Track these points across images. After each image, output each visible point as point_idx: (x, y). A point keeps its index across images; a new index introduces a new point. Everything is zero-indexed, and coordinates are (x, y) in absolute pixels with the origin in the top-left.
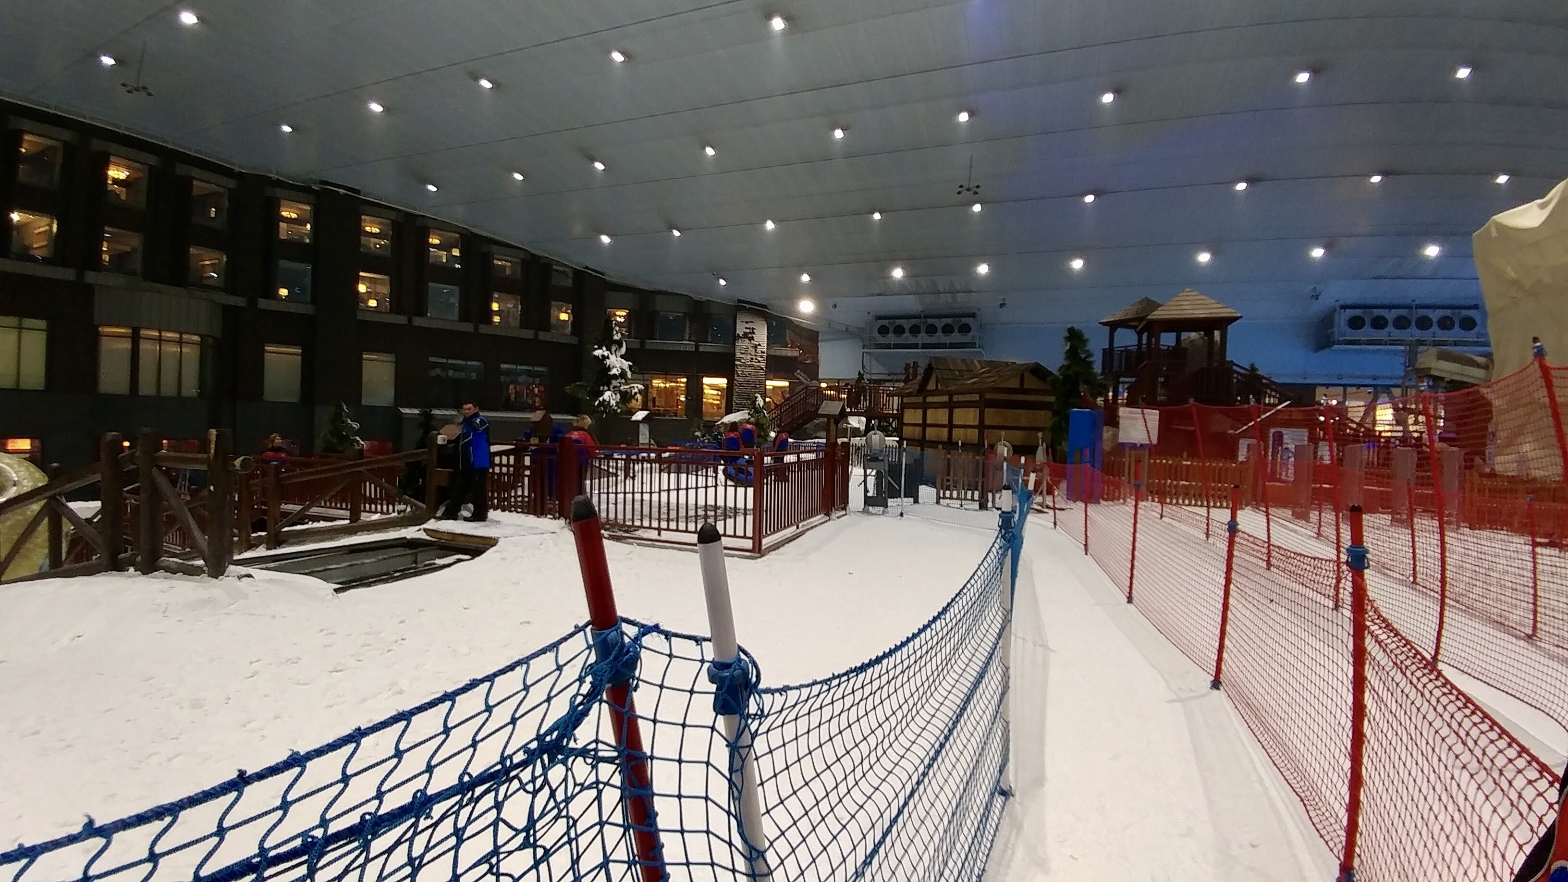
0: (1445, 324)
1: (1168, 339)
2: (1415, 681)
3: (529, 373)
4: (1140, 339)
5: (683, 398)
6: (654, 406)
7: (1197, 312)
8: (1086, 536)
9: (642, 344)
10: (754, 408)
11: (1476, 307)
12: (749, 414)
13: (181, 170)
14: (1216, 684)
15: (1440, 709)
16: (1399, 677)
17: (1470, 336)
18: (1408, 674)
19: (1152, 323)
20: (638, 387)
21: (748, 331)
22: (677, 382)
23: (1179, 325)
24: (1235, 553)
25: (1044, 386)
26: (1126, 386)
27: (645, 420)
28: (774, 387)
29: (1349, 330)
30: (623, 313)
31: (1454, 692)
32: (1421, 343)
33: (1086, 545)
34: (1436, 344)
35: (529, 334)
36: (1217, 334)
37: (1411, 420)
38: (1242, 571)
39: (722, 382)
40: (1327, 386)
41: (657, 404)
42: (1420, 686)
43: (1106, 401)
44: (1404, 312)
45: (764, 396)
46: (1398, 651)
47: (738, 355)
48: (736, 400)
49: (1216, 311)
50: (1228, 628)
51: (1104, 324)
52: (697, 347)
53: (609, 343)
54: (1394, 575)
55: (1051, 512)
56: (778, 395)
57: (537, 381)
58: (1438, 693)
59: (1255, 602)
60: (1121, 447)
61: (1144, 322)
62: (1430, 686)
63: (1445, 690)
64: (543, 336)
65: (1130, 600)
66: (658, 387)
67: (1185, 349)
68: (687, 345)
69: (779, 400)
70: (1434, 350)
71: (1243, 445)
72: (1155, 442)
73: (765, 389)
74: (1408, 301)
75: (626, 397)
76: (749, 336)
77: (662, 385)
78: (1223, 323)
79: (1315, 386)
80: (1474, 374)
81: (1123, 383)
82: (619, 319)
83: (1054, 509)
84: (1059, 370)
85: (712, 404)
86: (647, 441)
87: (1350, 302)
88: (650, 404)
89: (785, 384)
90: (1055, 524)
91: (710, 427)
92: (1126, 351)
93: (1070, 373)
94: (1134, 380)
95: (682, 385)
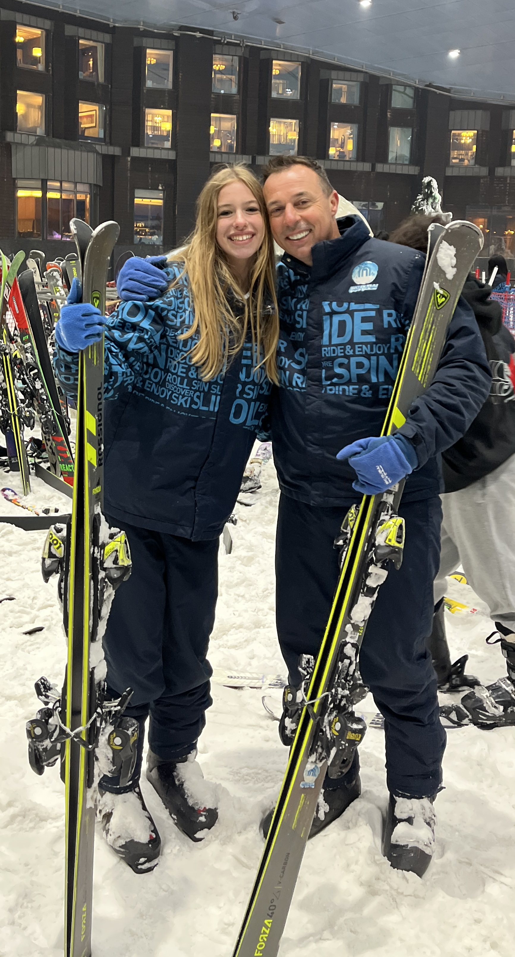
13: (70, 30)
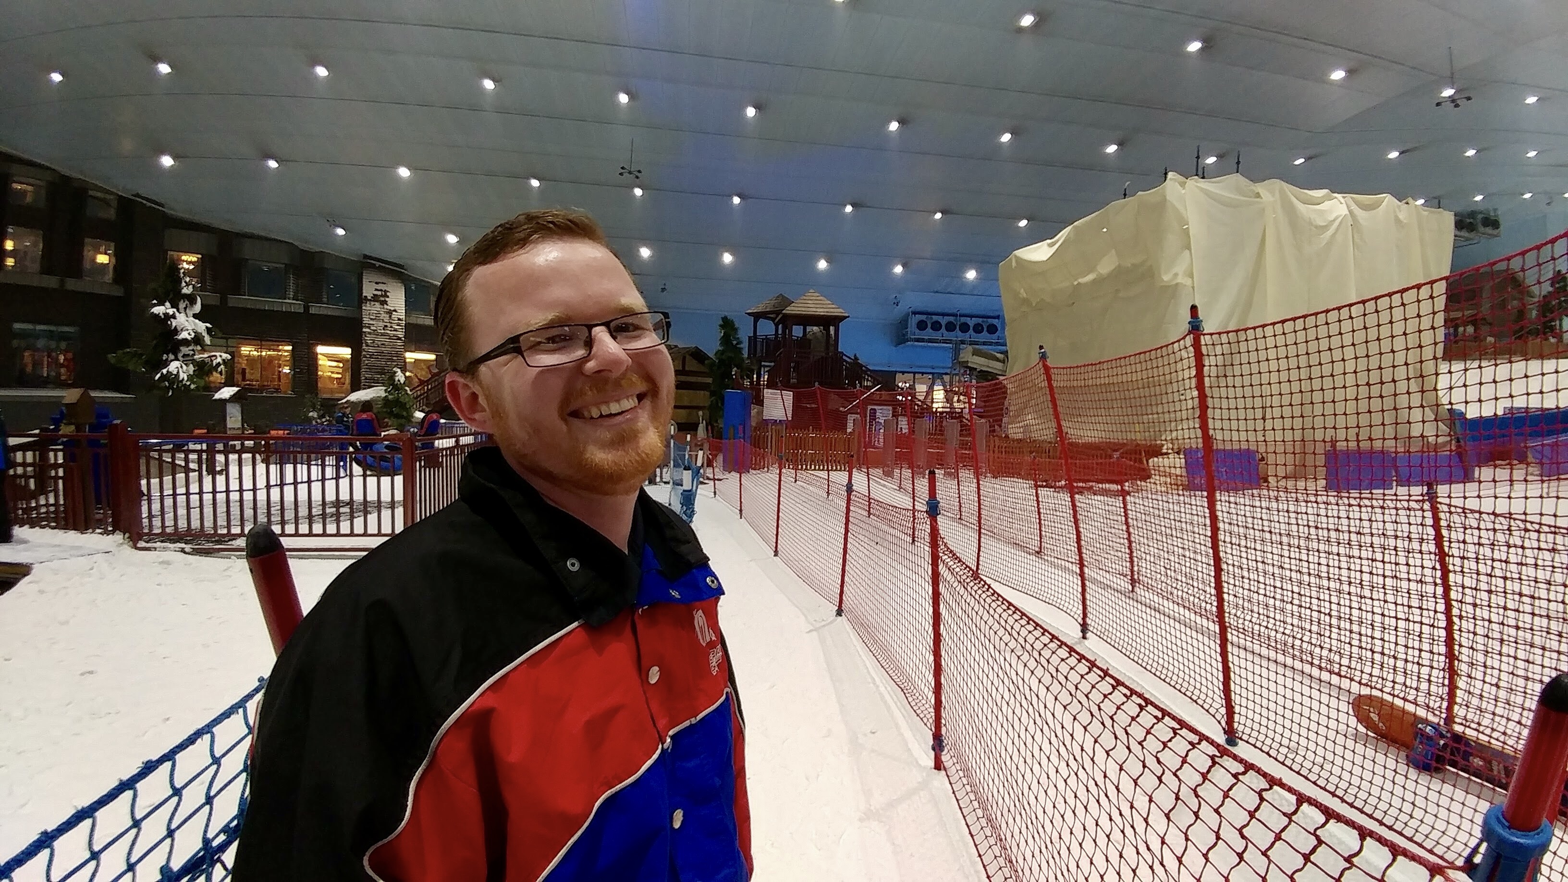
0: (978, 329)
1: (797, 331)
2: (973, 593)
3: (51, 335)
4: (777, 330)
5: (286, 370)
6: (244, 379)
7: (818, 310)
8: (741, 502)
9: (224, 300)
10: (393, 384)
11: (998, 317)
12: (386, 391)
14: (839, 612)
15: (992, 612)
16: (962, 591)
17: (993, 338)
18: (969, 589)
19: (786, 316)
20: (221, 356)
21: (379, 293)
22: (279, 351)
23: (806, 320)
24: (852, 508)
25: (702, 369)
26: (766, 369)
27: (234, 398)
28: (416, 360)
29: (917, 331)
30: (194, 258)
31: (1000, 598)
32: (963, 342)
33: (741, 511)
34: (972, 343)
35: (51, 282)
36: (832, 329)
37: (956, 399)
38: (856, 522)
39: (345, 352)
40: (903, 373)
41: (248, 376)
42: (977, 597)
43: (752, 382)
44: (952, 319)
45: (404, 370)
46: (962, 573)
47: (366, 320)
48: (365, 374)
49: (832, 310)
50: (847, 568)
51: (749, 314)
52: (306, 308)
53: (175, 298)
54: (949, 514)
55: (712, 483)
56: (422, 369)
57: (63, 345)
58: (988, 600)
59: (866, 546)
60: (765, 423)
61: (780, 316)
62: (984, 596)
63: (994, 598)
64: (72, 284)
65: (776, 553)
66: (249, 356)
67: (810, 340)
68: (292, 304)
69: (424, 375)
70: (970, 348)
71: (851, 418)
72: (790, 419)
73: (405, 362)
74: (955, 311)
75: (203, 369)
76: (381, 299)
77: (255, 353)
78: (836, 320)
79: (896, 372)
80: (995, 366)
81: (765, 366)
82: (185, 266)
83: (714, 480)
84: (716, 354)
85: (330, 377)
86: (240, 426)
87: (919, 310)
88: (238, 377)
89: (432, 357)
90: (715, 493)
91: (329, 406)
92: (766, 339)
93: (724, 357)
94: (773, 364)
95: (286, 354)
